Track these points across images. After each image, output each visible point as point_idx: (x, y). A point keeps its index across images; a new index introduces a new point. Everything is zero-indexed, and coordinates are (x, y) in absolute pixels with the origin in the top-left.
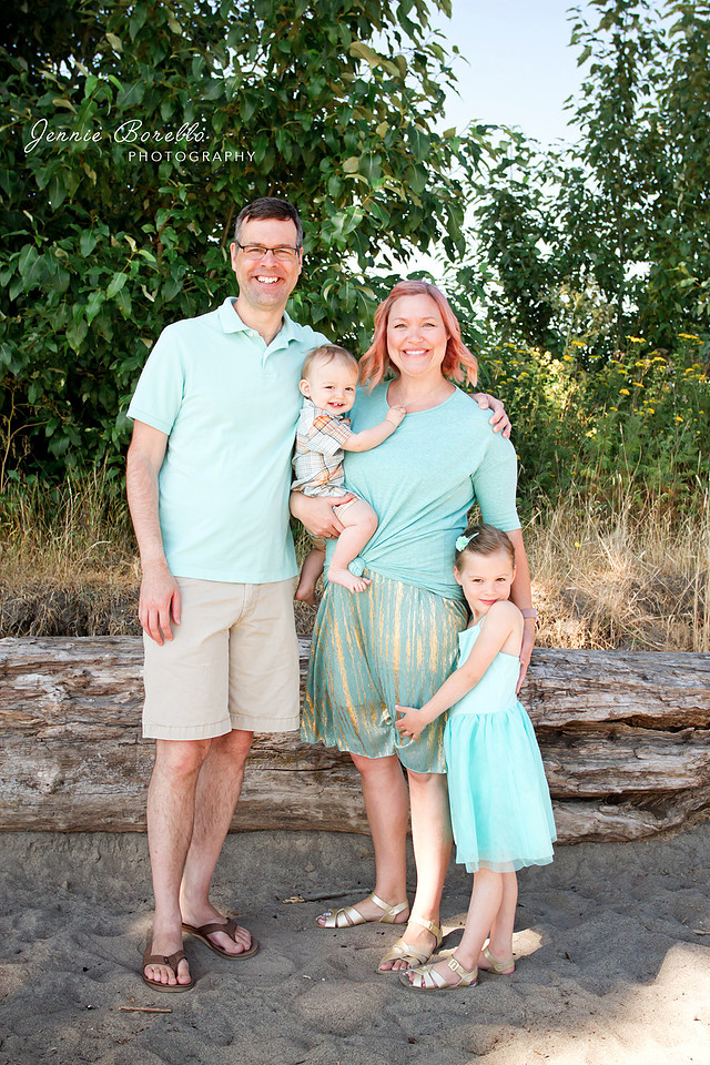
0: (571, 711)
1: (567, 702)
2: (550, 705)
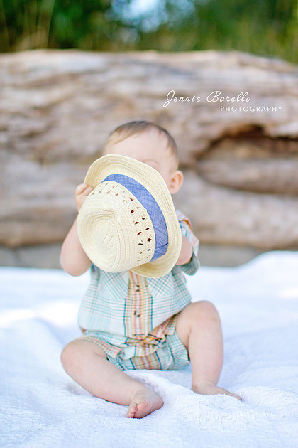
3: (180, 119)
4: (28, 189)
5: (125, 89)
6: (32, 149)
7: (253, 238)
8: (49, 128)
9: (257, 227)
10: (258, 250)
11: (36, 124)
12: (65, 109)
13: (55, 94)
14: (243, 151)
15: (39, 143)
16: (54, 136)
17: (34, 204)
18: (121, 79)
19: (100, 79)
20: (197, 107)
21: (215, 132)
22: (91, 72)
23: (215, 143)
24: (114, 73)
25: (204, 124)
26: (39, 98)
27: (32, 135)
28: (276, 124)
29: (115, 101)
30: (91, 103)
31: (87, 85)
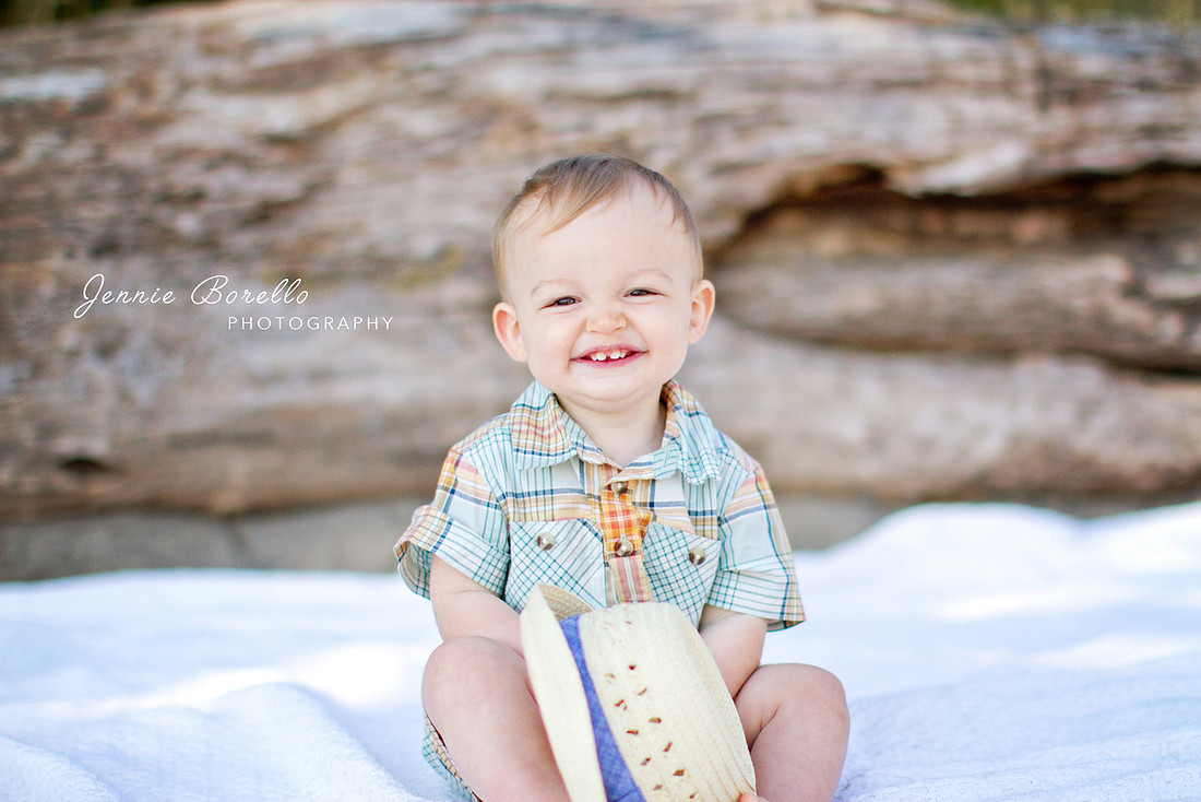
0: (1151, 131)
1: (1140, 110)
2: (1096, 115)
4: (261, 358)
5: (512, 82)
6: (269, 251)
7: (867, 470)
8: (311, 193)
9: (876, 441)
10: (882, 502)
11: (281, 184)
12: (354, 140)
13: (327, 101)
14: (832, 240)
15: (286, 235)
16: (326, 214)
17: (276, 396)
18: (499, 55)
19: (443, 57)
20: (708, 123)
21: (756, 189)
22: (419, 40)
23: (757, 220)
24: (481, 43)
25: (726, 169)
26: (282, 114)
27: (266, 213)
28: (918, 165)
29: (488, 114)
30: (424, 123)
31: (408, 74)
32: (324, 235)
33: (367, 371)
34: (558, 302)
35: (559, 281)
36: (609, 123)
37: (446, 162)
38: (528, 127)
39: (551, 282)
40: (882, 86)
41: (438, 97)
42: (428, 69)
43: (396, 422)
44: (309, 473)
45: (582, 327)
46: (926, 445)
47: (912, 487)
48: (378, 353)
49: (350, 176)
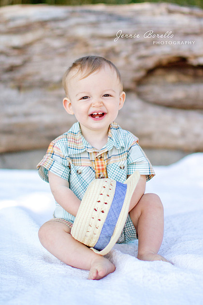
3: (124, 54)
4: (10, 109)
5: (82, 32)
6: (13, 80)
7: (181, 142)
8: (25, 63)
9: (183, 135)
10: (185, 152)
11: (16, 61)
12: (37, 48)
13: (29, 37)
14: (172, 77)
15: (18, 75)
16: (29, 69)
17: (14, 120)
18: (78, 25)
19: (62, 25)
20: (137, 44)
21: (150, 63)
22: (56, 20)
23: (150, 72)
24: (73, 21)
25: (142, 57)
26: (17, 40)
27: (12, 69)
28: (196, 57)
29: (75, 41)
30: (57, 43)
31: (52, 30)
32: (29, 75)
33: (40, 113)
34: (83, 98)
35: (84, 92)
36: (109, 44)
37: (63, 55)
38: (86, 45)
39: (82, 93)
40: (187, 34)
41: (61, 36)
42: (58, 28)
43: (48, 128)
44: (23, 142)
45: (91, 105)
46: (198, 136)
47: (194, 147)
48: (43, 109)
49: (36, 58)
